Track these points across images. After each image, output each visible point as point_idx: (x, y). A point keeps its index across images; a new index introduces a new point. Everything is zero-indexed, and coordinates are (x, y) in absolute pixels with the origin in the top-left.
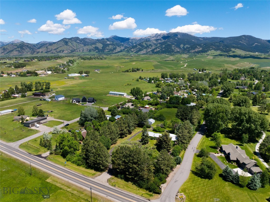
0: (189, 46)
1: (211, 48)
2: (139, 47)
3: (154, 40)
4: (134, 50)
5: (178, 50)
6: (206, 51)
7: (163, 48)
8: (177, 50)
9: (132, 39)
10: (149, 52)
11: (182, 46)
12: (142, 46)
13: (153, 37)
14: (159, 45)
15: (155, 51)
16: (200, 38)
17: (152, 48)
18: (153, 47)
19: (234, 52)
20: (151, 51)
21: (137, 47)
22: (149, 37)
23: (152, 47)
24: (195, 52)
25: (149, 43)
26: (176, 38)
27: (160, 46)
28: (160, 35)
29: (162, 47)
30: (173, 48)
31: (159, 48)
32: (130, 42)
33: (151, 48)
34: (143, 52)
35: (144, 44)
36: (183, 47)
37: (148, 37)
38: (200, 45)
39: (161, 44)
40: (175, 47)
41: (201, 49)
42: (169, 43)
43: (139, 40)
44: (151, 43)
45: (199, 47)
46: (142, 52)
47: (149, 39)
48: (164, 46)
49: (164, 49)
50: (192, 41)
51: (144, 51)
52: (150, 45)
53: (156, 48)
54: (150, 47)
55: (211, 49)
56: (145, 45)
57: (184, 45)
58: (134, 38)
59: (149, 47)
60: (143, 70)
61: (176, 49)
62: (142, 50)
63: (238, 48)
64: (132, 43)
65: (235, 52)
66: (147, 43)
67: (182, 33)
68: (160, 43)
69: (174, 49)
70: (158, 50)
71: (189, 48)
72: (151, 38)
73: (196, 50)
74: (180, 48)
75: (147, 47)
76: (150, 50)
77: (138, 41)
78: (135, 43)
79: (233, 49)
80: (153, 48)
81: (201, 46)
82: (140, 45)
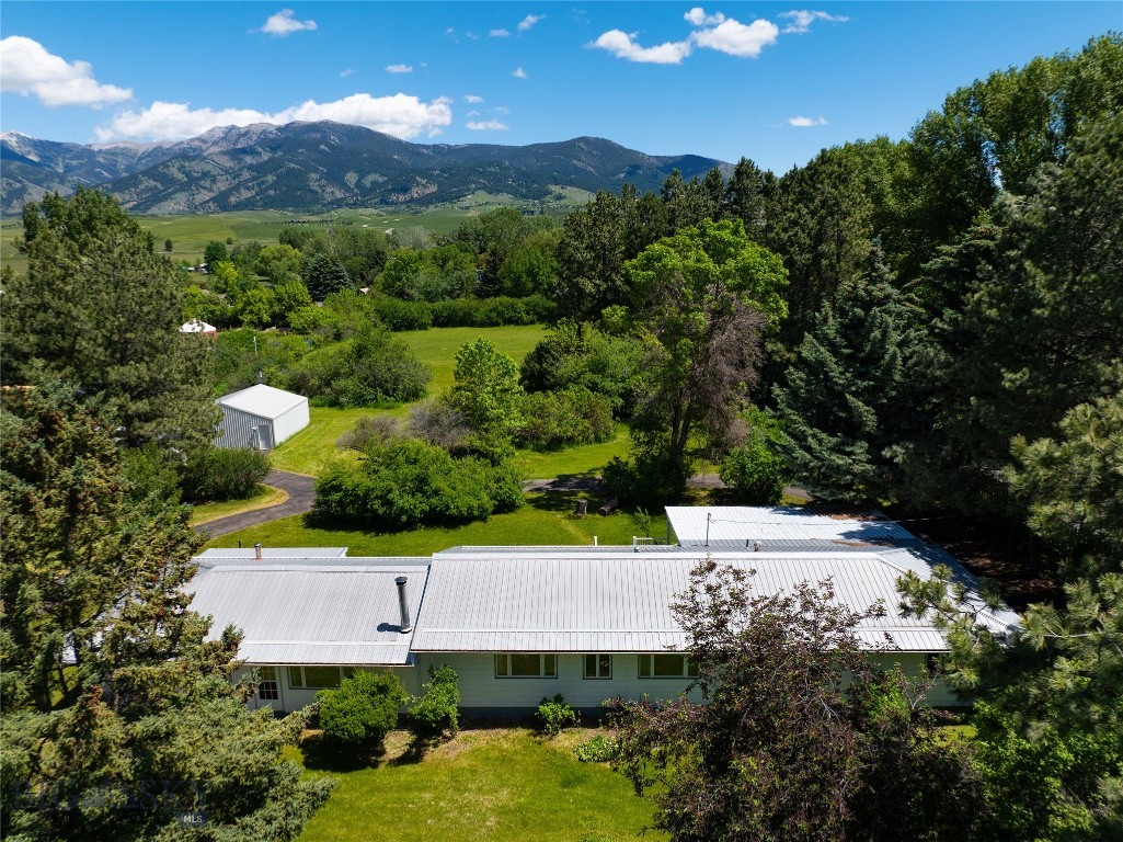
0: (381, 180)
1: (473, 182)
2: (152, 183)
3: (224, 153)
4: (127, 197)
5: (339, 195)
6: (458, 196)
7: (270, 187)
8: (332, 193)
9: (113, 153)
10: (201, 204)
11: (351, 178)
12: (167, 180)
13: (215, 143)
14: (246, 175)
15: (233, 199)
16: (424, 146)
17: (215, 188)
18: (222, 185)
19: (559, 197)
20: (213, 199)
21: (142, 187)
22: (197, 143)
23: (214, 181)
24: (412, 200)
25: (197, 167)
26: (322, 147)
27: (253, 179)
28: (246, 133)
29: (263, 182)
30: (314, 186)
31: (248, 188)
32: (102, 166)
33: (210, 190)
34: (172, 204)
35: (174, 171)
36: (358, 184)
37: (193, 140)
38: (425, 174)
39: (261, 170)
40: (323, 182)
41: (433, 189)
42: (293, 165)
43: (149, 155)
44: (207, 167)
45: (424, 182)
46: (169, 206)
47: (195, 150)
48: (270, 178)
49: (272, 192)
50: (393, 159)
51: (180, 201)
52: (206, 175)
53: (236, 189)
54: (207, 183)
55: (473, 186)
56: (180, 176)
57: (362, 174)
58: (122, 145)
59: (202, 183)
61: (329, 190)
62: (166, 198)
63: (572, 184)
64: (111, 168)
65: (565, 197)
66: (187, 164)
67: (343, 125)
68: (250, 167)
69: (320, 191)
70: (246, 194)
71: (384, 184)
72: (204, 147)
73: (415, 193)
74: (344, 186)
75: (192, 183)
76: (206, 196)
77: (140, 159)
78: (128, 168)
79: (556, 189)
80: (223, 189)
81: (431, 179)
82: (150, 173)
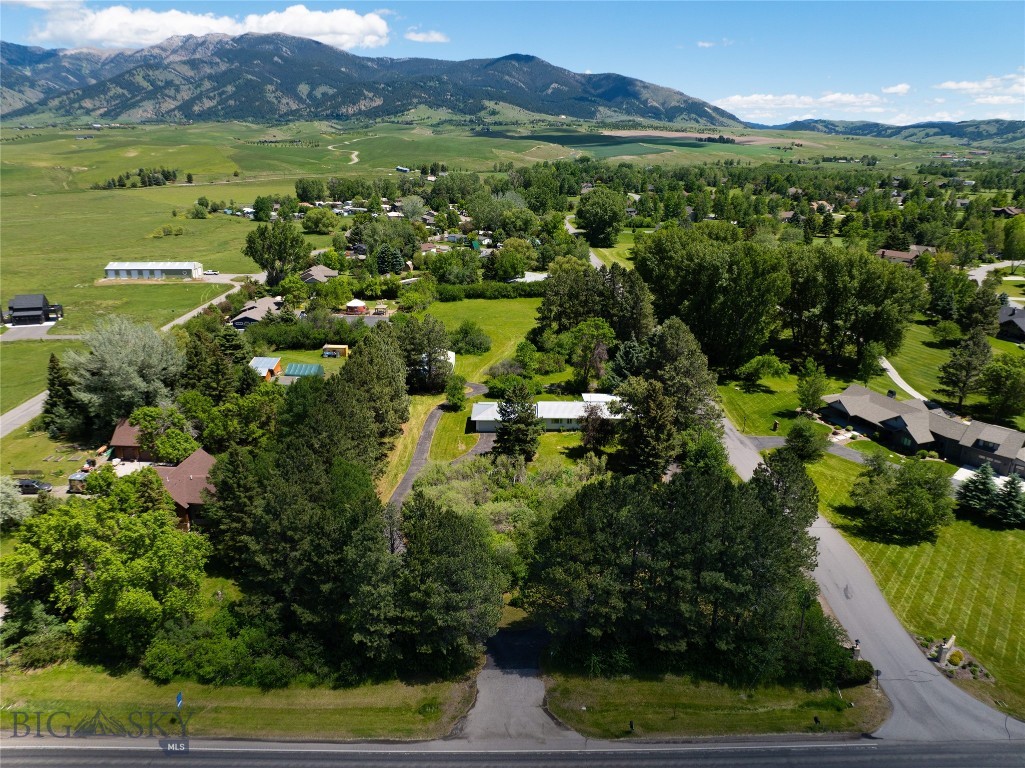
0: (331, 91)
1: (415, 97)
2: (120, 91)
3: (184, 63)
4: (98, 104)
5: (294, 107)
6: (403, 110)
7: (230, 97)
8: (288, 104)
9: (77, 58)
10: (167, 112)
11: (303, 89)
12: (134, 88)
13: (174, 52)
14: (207, 85)
15: (196, 108)
16: (369, 59)
17: (179, 97)
18: (186, 94)
19: (494, 113)
20: (179, 108)
21: (111, 94)
22: (157, 51)
23: (178, 90)
24: (360, 112)
25: (161, 76)
26: (276, 59)
27: (214, 89)
28: (204, 43)
29: (223, 92)
30: (271, 97)
31: (210, 98)
32: (68, 71)
33: (175, 99)
34: (141, 112)
35: (139, 79)
36: (310, 95)
37: (153, 47)
38: (372, 87)
39: (219, 80)
40: (279, 94)
41: (379, 102)
42: (250, 77)
43: (112, 61)
44: (170, 77)
45: (371, 95)
46: (137, 114)
47: (155, 57)
48: (230, 89)
49: (232, 102)
50: (341, 72)
51: (146, 110)
52: (169, 84)
53: (199, 98)
54: (172, 92)
55: (415, 100)
56: (145, 84)
57: (313, 85)
58: (85, 50)
59: (167, 91)
60: (194, 177)
61: (284, 101)
62: (134, 105)
63: (504, 99)
64: (77, 73)
65: (498, 113)
66: (151, 73)
67: (294, 38)
68: (210, 77)
69: (276, 102)
70: (208, 104)
71: (334, 97)
72: (164, 56)
73: (363, 105)
74: (299, 99)
75: (157, 92)
76: (170, 104)
77: (104, 64)
78: (94, 74)
79: (490, 104)
80: (186, 98)
81: (377, 92)
82: (118, 80)
